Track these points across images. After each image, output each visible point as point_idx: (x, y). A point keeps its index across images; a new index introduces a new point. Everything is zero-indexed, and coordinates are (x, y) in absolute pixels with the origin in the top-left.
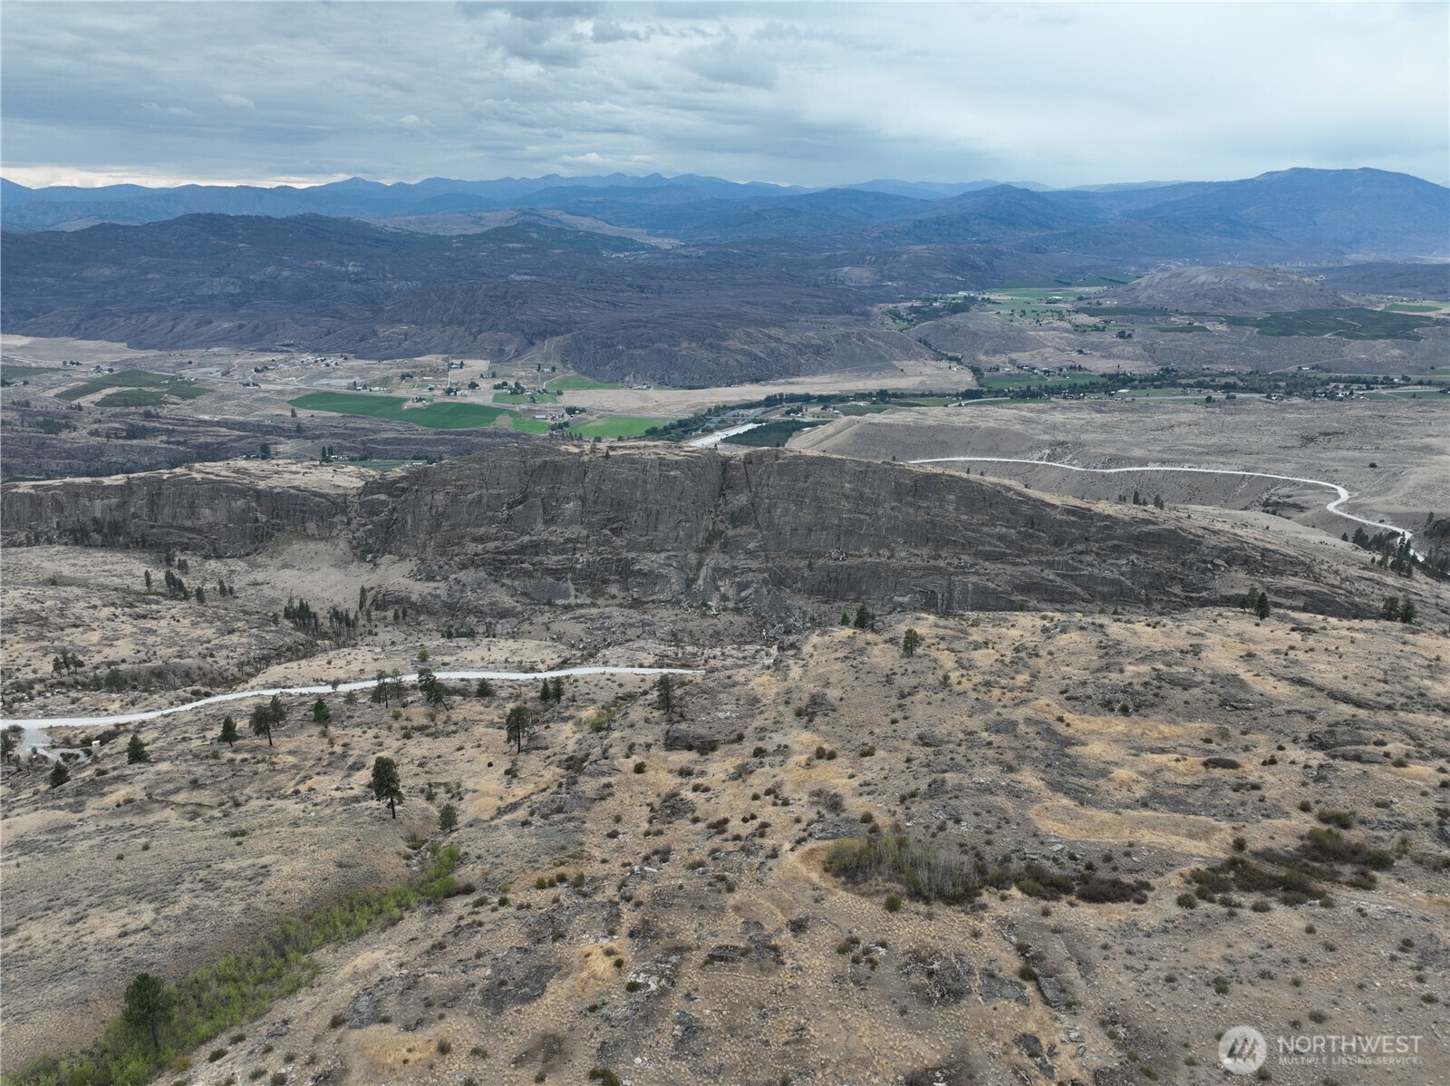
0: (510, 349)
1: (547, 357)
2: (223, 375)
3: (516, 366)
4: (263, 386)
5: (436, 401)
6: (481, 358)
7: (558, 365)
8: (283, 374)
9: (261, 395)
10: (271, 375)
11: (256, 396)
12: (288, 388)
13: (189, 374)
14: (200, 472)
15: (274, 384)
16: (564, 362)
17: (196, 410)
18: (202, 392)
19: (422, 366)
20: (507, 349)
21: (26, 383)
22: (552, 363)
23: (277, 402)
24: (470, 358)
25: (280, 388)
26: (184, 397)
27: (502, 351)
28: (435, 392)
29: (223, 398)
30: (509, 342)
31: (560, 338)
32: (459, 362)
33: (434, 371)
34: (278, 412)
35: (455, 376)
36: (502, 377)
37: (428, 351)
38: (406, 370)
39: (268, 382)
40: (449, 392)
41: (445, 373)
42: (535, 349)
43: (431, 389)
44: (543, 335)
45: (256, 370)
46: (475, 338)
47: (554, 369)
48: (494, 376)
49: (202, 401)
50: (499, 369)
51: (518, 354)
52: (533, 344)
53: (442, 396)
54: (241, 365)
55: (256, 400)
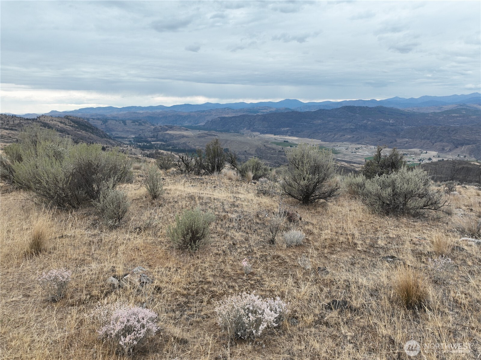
0: (447, 149)
1: (463, 152)
2: (346, 149)
3: (449, 154)
4: (357, 153)
5: (415, 162)
6: (434, 151)
7: (467, 155)
8: (364, 150)
9: (356, 155)
10: (360, 150)
11: (355, 155)
12: (365, 154)
13: (336, 148)
14: (339, 164)
15: (360, 153)
16: (470, 155)
17: (337, 157)
18: (340, 153)
19: (411, 152)
20: (446, 149)
21: (296, 147)
22: (465, 155)
23: (360, 158)
24: (430, 151)
25: (362, 154)
26: (335, 154)
27: (443, 149)
28: (415, 160)
29: (345, 155)
30: (447, 146)
31: (470, 146)
32: (425, 152)
33: (416, 154)
34: (361, 160)
35: (422, 156)
36: (442, 157)
37: (414, 147)
38: (405, 153)
39: (359, 152)
40: (420, 160)
41: (419, 155)
42: (458, 149)
43: (413, 159)
44: (462, 145)
45: (356, 149)
46: (433, 144)
47: (465, 157)
48: (439, 157)
49: (338, 155)
50: (441, 155)
51: (450, 150)
52: (457, 147)
53: (417, 161)
54: (351, 147)
55: (354, 156)
